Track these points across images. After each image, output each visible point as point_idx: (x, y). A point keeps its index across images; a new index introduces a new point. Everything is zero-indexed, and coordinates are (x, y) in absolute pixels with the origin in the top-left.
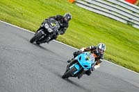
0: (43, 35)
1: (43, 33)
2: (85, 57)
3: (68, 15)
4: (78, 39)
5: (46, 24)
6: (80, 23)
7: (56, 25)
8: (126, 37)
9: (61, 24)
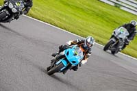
1: (7, 13)
2: (74, 52)
4: (67, 21)
5: (11, 4)
8: (113, 18)
9: (25, 3)
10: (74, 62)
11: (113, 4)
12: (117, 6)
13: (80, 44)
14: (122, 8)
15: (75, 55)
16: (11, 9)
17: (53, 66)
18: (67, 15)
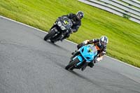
0: (56, 33)
1: (56, 31)
2: (88, 49)
5: (59, 22)
7: (69, 23)
9: (74, 22)
11: (121, 15)
12: (126, 16)
14: (131, 19)
15: (89, 51)
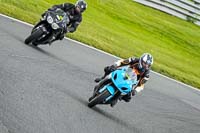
0: (44, 33)
1: (44, 30)
3: (82, 3)
5: (50, 17)
6: (119, 19)
7: (64, 18)
9: (72, 17)
10: (124, 89)
12: (190, 20)
13: (134, 64)
15: (126, 78)
16: (50, 25)
17: (96, 95)
18: (117, 33)
